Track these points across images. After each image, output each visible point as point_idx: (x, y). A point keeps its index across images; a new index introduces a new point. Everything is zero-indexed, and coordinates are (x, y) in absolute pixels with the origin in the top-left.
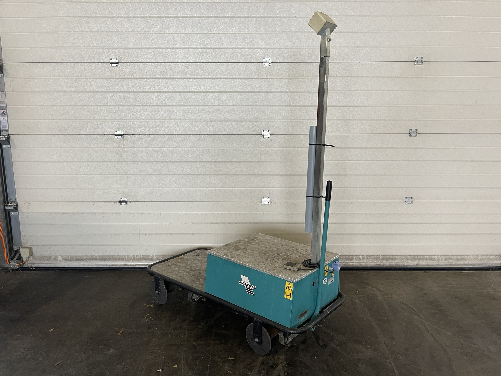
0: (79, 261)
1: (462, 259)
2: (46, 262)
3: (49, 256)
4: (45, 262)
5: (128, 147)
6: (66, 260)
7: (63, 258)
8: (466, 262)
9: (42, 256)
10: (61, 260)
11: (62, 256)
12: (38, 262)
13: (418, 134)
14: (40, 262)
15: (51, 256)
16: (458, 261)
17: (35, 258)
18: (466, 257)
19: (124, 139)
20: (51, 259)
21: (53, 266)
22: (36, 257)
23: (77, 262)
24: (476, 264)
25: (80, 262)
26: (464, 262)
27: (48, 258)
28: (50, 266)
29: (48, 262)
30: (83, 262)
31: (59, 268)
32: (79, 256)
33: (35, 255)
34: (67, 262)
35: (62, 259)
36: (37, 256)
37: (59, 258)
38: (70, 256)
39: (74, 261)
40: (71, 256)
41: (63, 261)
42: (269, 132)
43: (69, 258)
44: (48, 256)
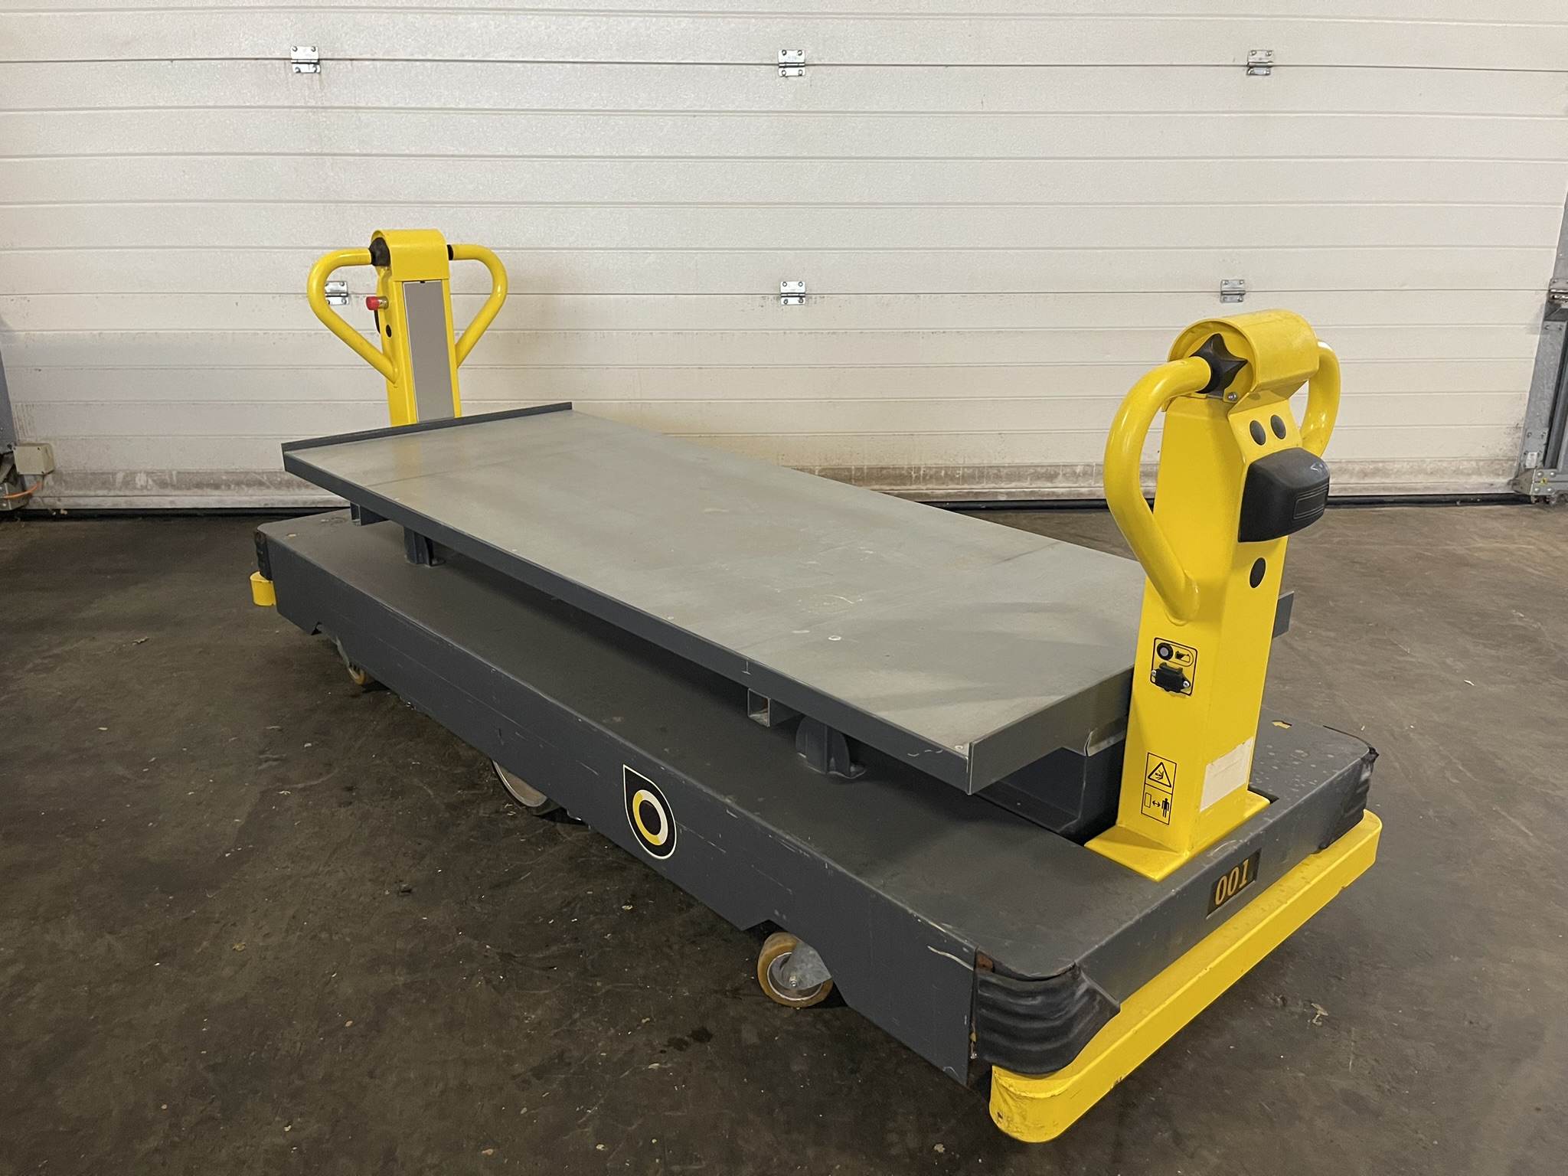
0: (205, 489)
1: (1375, 472)
2: (100, 493)
3: (108, 473)
4: (95, 491)
5: (336, 104)
6: (163, 484)
7: (155, 478)
8: (1387, 481)
9: (86, 474)
10: (149, 487)
11: (148, 474)
12: (74, 492)
13: (1272, 69)
14: (81, 493)
15: (114, 474)
16: (1366, 478)
17: (65, 482)
18: (1390, 466)
19: (324, 76)
20: (114, 481)
21: (122, 503)
22: (64, 478)
23: (200, 492)
24: (1419, 486)
25: (209, 491)
26: (1384, 480)
27: (104, 480)
28: (114, 505)
29: (105, 492)
30: (217, 492)
31: (143, 512)
32: (206, 473)
33: (63, 470)
34: (167, 492)
35: (150, 482)
36: (69, 474)
37: (141, 480)
38: (174, 473)
39: (189, 489)
40: (179, 473)
41: (154, 488)
42: (803, 56)
43: (171, 478)
44: (103, 473)
